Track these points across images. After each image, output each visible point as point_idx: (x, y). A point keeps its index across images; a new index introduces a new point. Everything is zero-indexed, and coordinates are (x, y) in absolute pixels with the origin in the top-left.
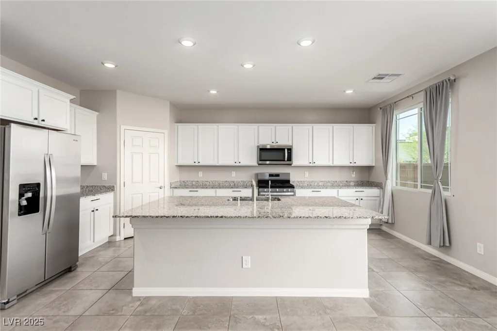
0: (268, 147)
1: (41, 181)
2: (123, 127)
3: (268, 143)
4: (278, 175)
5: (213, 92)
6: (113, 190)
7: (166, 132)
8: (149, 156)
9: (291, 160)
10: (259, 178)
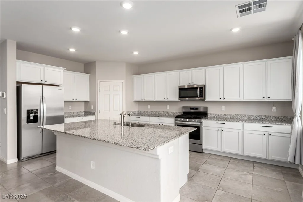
0: (186, 87)
1: (39, 108)
2: (99, 81)
3: (186, 84)
4: (197, 109)
5: (136, 53)
6: (94, 114)
7: (123, 81)
8: (114, 96)
9: (203, 97)
10: (184, 110)
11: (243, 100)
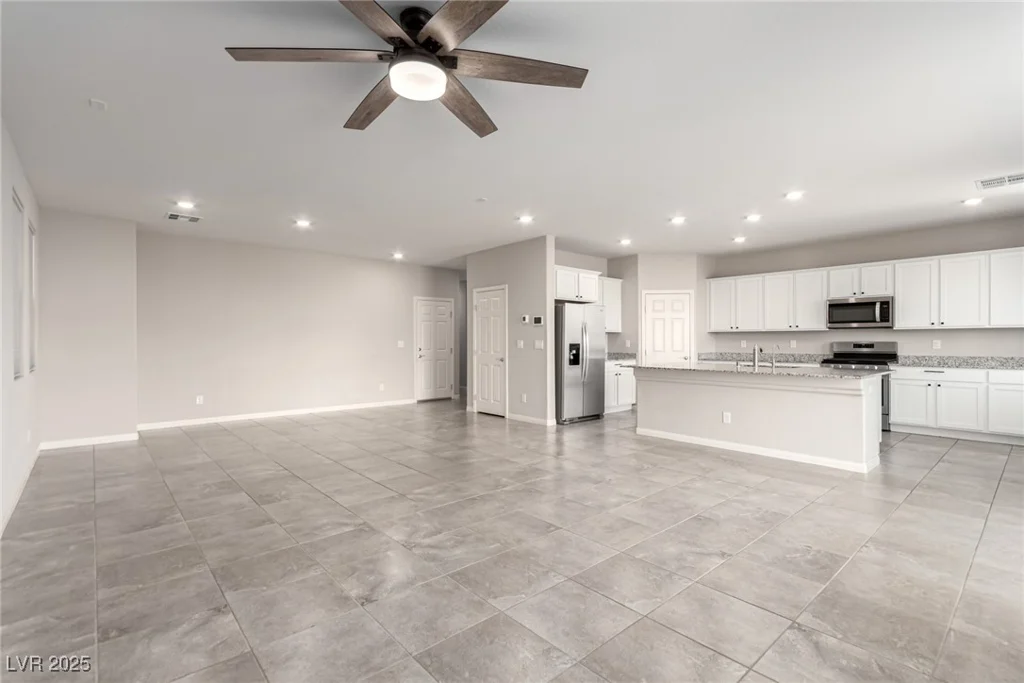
0: (852, 300)
1: (580, 342)
2: (644, 292)
4: (871, 346)
6: (635, 358)
7: (692, 292)
8: (672, 323)
9: (888, 321)
10: (836, 350)
11: (988, 326)
